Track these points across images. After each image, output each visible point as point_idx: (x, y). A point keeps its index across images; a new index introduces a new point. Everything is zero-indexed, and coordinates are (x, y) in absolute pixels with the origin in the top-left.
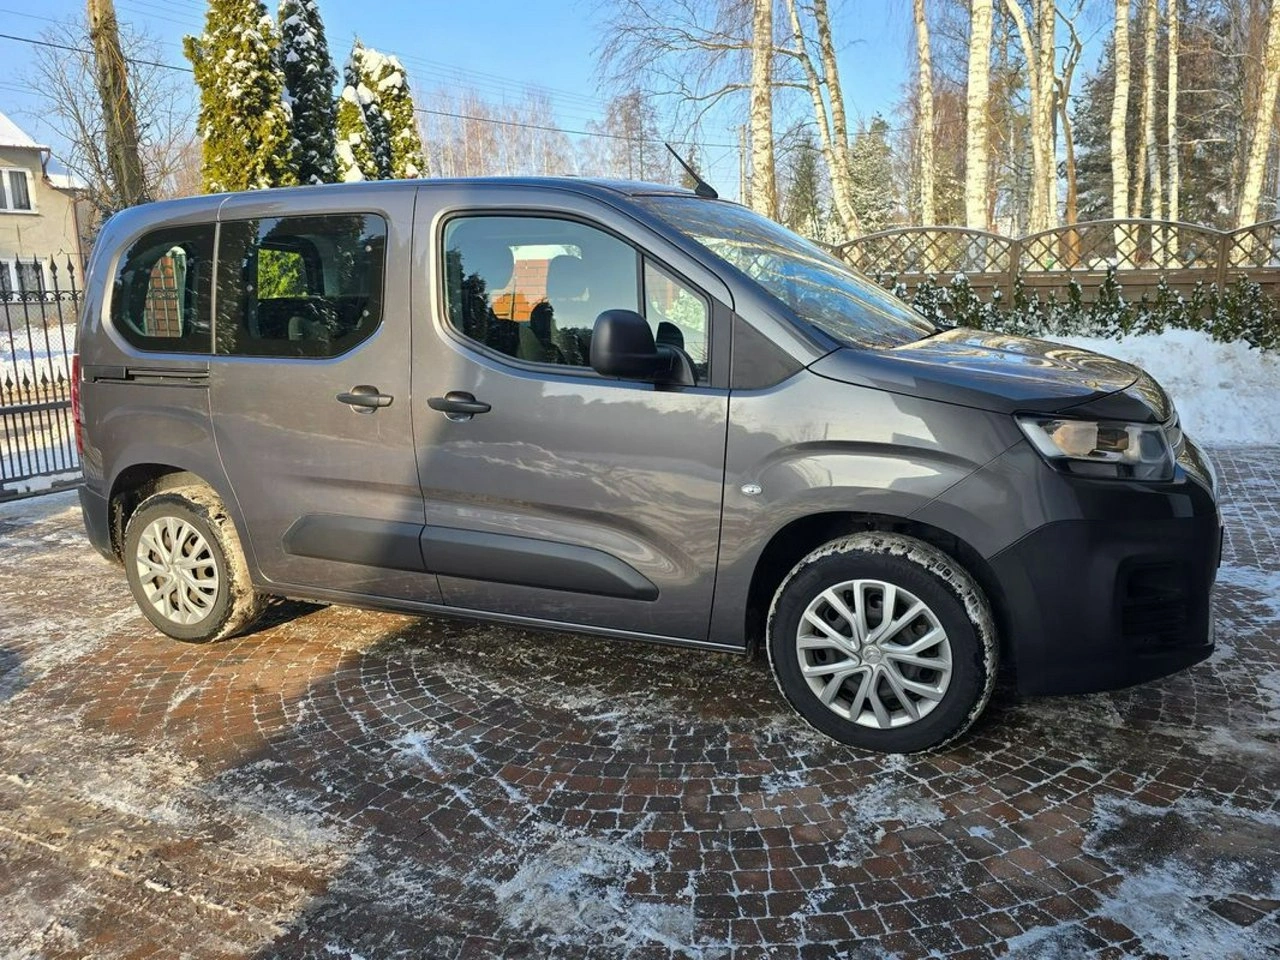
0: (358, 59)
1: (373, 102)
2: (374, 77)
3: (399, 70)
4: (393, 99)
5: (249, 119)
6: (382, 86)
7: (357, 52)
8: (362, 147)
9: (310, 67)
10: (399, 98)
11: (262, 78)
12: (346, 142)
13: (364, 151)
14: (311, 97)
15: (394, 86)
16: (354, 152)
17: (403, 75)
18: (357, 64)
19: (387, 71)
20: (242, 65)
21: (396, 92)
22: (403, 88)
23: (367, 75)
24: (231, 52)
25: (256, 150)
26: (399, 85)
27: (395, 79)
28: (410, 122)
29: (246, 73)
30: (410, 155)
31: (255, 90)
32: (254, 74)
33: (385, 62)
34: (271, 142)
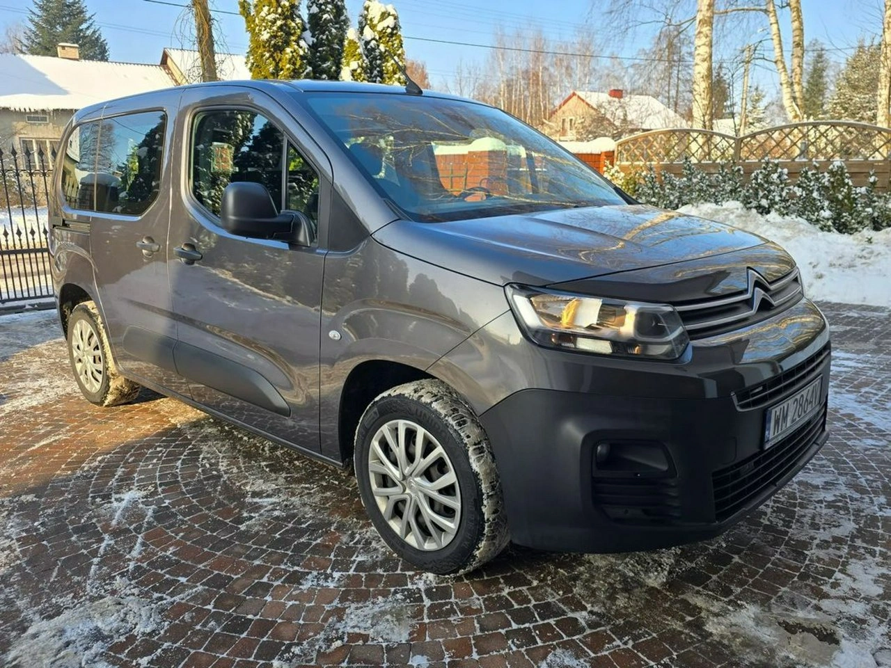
0: (367, 9)
1: (374, 39)
2: (375, 22)
3: (393, 15)
4: (388, 36)
5: (275, 55)
6: (379, 28)
7: (367, 3)
8: (359, 71)
9: (326, 16)
10: (392, 35)
11: (285, 25)
12: (347, 68)
13: (360, 74)
14: (325, 37)
15: (388, 27)
16: (353, 75)
17: (396, 18)
18: (366, 12)
19: (384, 15)
20: (271, 17)
21: (389, 31)
22: (395, 28)
23: (371, 20)
24: (266, 9)
25: (278, 76)
26: (392, 26)
27: (390, 22)
28: (399, 52)
29: (274, 22)
30: (397, 76)
31: (279, 34)
32: (279, 23)
33: (383, 10)
34: (288, 69)
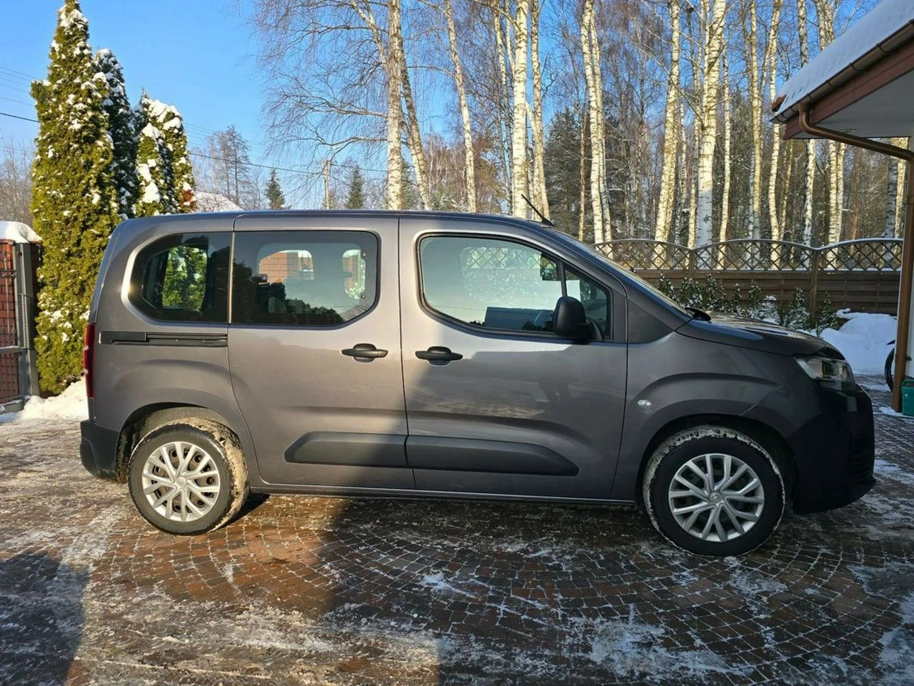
0: (147, 106)
1: (160, 137)
2: (160, 120)
3: (178, 116)
4: (174, 136)
5: (84, 146)
6: (167, 126)
7: (145, 101)
8: (157, 169)
9: (121, 110)
10: (178, 136)
11: (94, 117)
12: (145, 165)
13: (157, 172)
14: (121, 132)
15: (175, 128)
16: (151, 172)
17: (181, 119)
18: (146, 109)
19: (170, 116)
20: (80, 106)
21: (176, 131)
22: (181, 129)
23: (154, 118)
24: (72, 96)
25: (90, 168)
26: (178, 127)
27: (175, 122)
28: (185, 153)
29: (84, 112)
30: (185, 176)
31: (90, 125)
32: (90, 114)
33: (168, 110)
34: (101, 164)
